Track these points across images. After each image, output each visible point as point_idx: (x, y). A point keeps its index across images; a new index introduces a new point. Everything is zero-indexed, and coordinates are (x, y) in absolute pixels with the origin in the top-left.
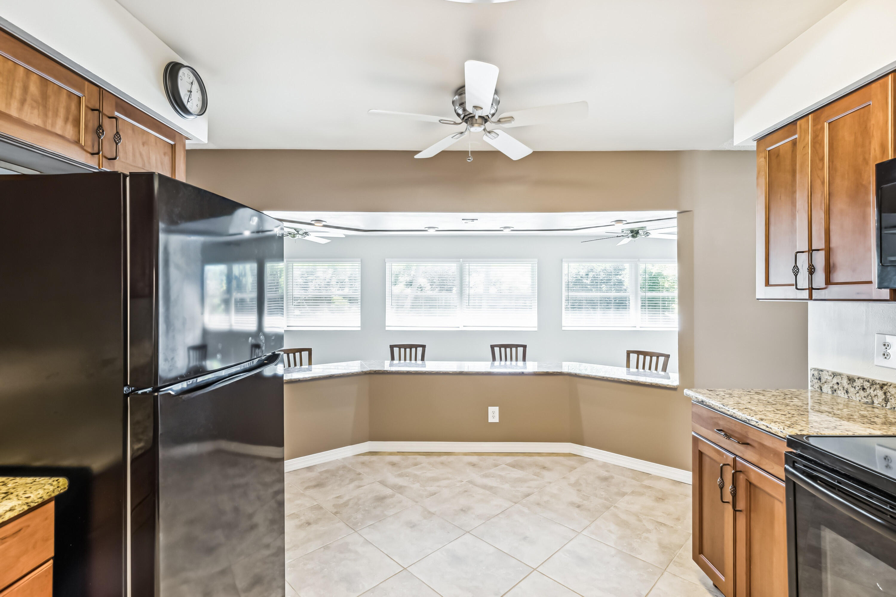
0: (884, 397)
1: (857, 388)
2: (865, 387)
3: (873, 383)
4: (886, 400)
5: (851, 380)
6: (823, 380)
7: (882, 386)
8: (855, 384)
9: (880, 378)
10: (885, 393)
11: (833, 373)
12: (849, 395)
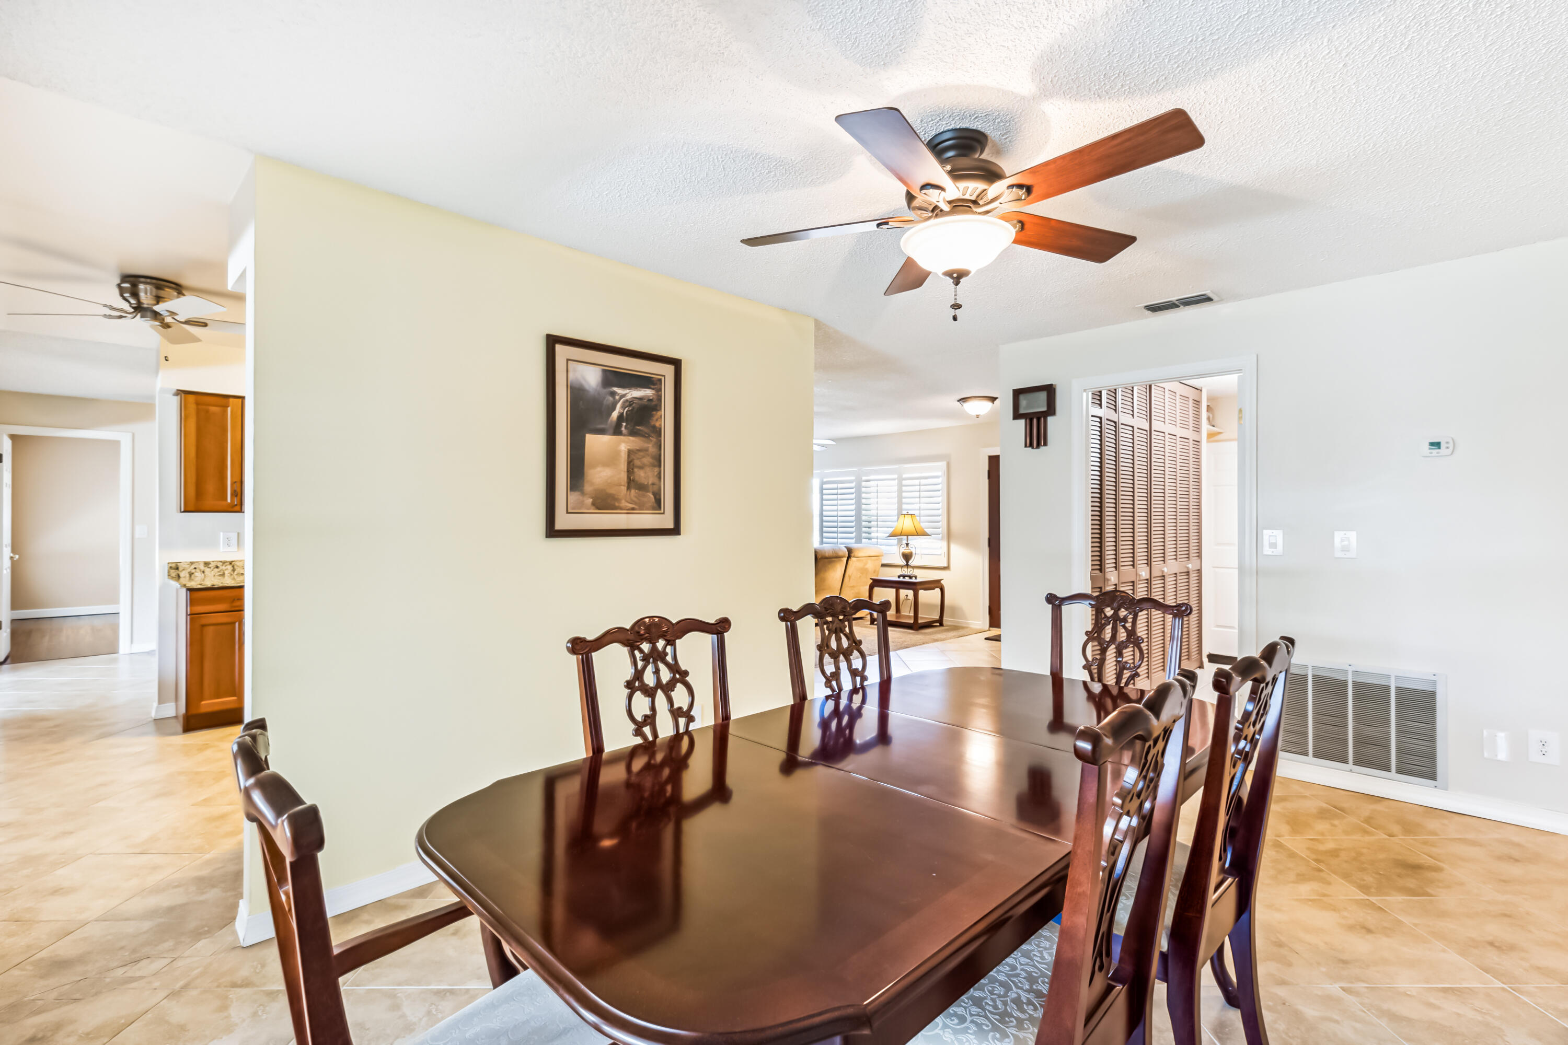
0: (232, 568)
1: (212, 568)
2: (219, 566)
3: (224, 563)
4: (234, 570)
5: (207, 564)
6: (180, 569)
7: (231, 563)
8: (210, 566)
9: (229, 558)
10: (233, 566)
11: (191, 562)
12: (205, 573)
